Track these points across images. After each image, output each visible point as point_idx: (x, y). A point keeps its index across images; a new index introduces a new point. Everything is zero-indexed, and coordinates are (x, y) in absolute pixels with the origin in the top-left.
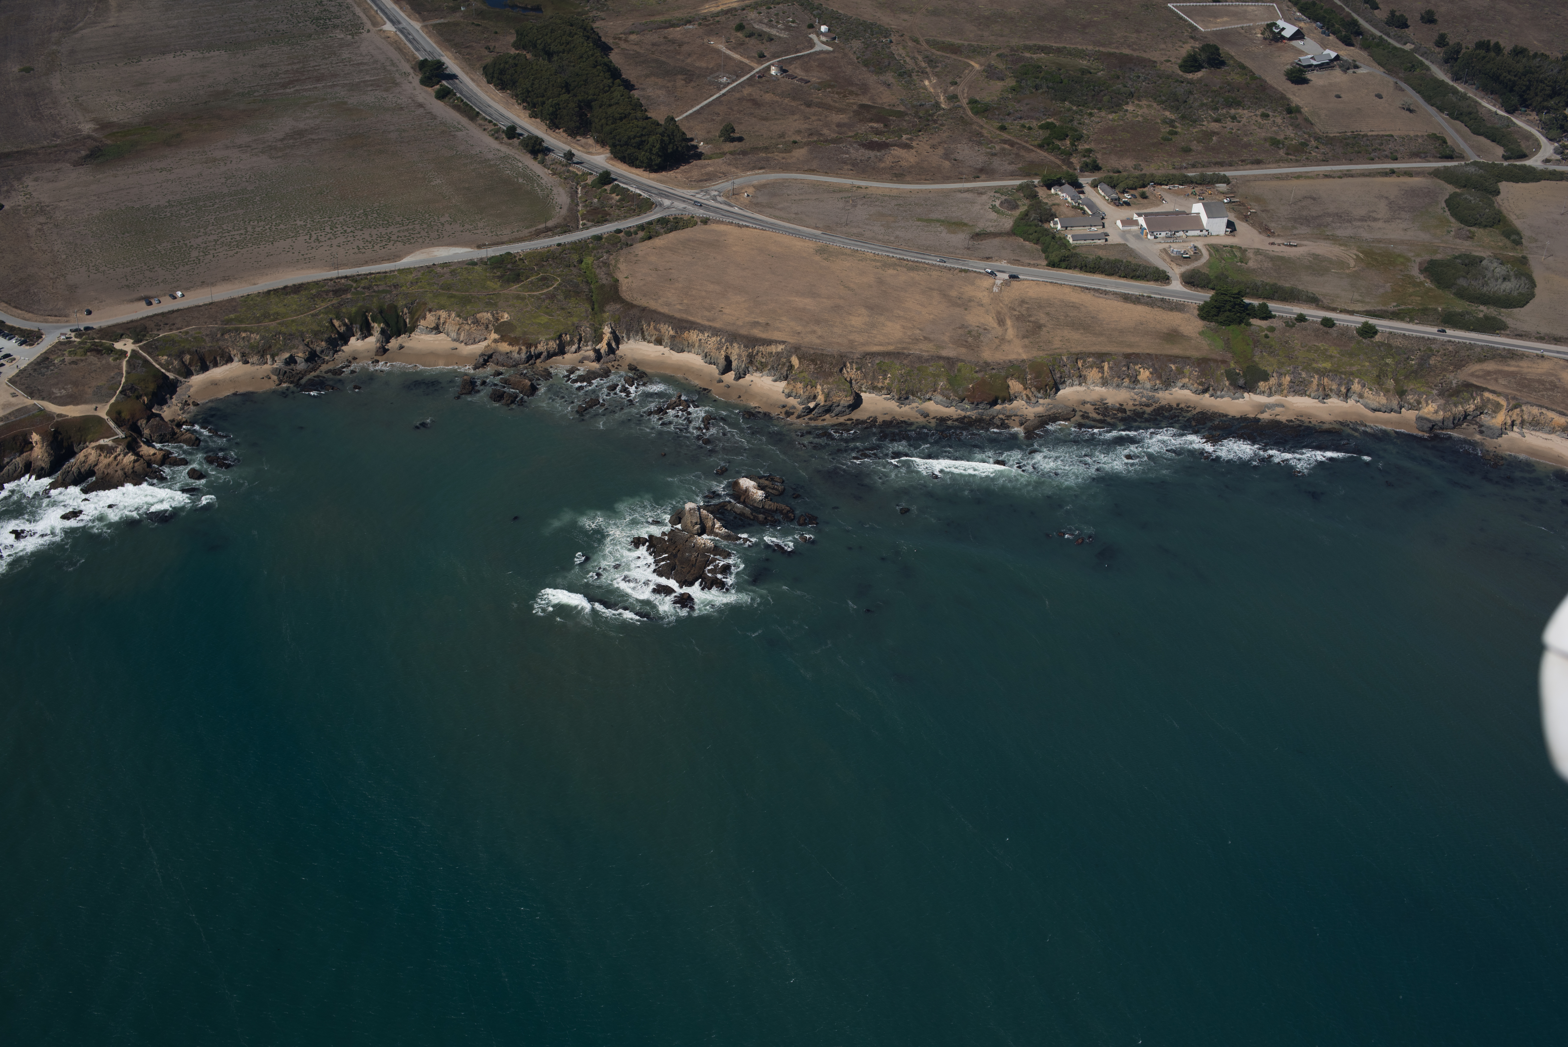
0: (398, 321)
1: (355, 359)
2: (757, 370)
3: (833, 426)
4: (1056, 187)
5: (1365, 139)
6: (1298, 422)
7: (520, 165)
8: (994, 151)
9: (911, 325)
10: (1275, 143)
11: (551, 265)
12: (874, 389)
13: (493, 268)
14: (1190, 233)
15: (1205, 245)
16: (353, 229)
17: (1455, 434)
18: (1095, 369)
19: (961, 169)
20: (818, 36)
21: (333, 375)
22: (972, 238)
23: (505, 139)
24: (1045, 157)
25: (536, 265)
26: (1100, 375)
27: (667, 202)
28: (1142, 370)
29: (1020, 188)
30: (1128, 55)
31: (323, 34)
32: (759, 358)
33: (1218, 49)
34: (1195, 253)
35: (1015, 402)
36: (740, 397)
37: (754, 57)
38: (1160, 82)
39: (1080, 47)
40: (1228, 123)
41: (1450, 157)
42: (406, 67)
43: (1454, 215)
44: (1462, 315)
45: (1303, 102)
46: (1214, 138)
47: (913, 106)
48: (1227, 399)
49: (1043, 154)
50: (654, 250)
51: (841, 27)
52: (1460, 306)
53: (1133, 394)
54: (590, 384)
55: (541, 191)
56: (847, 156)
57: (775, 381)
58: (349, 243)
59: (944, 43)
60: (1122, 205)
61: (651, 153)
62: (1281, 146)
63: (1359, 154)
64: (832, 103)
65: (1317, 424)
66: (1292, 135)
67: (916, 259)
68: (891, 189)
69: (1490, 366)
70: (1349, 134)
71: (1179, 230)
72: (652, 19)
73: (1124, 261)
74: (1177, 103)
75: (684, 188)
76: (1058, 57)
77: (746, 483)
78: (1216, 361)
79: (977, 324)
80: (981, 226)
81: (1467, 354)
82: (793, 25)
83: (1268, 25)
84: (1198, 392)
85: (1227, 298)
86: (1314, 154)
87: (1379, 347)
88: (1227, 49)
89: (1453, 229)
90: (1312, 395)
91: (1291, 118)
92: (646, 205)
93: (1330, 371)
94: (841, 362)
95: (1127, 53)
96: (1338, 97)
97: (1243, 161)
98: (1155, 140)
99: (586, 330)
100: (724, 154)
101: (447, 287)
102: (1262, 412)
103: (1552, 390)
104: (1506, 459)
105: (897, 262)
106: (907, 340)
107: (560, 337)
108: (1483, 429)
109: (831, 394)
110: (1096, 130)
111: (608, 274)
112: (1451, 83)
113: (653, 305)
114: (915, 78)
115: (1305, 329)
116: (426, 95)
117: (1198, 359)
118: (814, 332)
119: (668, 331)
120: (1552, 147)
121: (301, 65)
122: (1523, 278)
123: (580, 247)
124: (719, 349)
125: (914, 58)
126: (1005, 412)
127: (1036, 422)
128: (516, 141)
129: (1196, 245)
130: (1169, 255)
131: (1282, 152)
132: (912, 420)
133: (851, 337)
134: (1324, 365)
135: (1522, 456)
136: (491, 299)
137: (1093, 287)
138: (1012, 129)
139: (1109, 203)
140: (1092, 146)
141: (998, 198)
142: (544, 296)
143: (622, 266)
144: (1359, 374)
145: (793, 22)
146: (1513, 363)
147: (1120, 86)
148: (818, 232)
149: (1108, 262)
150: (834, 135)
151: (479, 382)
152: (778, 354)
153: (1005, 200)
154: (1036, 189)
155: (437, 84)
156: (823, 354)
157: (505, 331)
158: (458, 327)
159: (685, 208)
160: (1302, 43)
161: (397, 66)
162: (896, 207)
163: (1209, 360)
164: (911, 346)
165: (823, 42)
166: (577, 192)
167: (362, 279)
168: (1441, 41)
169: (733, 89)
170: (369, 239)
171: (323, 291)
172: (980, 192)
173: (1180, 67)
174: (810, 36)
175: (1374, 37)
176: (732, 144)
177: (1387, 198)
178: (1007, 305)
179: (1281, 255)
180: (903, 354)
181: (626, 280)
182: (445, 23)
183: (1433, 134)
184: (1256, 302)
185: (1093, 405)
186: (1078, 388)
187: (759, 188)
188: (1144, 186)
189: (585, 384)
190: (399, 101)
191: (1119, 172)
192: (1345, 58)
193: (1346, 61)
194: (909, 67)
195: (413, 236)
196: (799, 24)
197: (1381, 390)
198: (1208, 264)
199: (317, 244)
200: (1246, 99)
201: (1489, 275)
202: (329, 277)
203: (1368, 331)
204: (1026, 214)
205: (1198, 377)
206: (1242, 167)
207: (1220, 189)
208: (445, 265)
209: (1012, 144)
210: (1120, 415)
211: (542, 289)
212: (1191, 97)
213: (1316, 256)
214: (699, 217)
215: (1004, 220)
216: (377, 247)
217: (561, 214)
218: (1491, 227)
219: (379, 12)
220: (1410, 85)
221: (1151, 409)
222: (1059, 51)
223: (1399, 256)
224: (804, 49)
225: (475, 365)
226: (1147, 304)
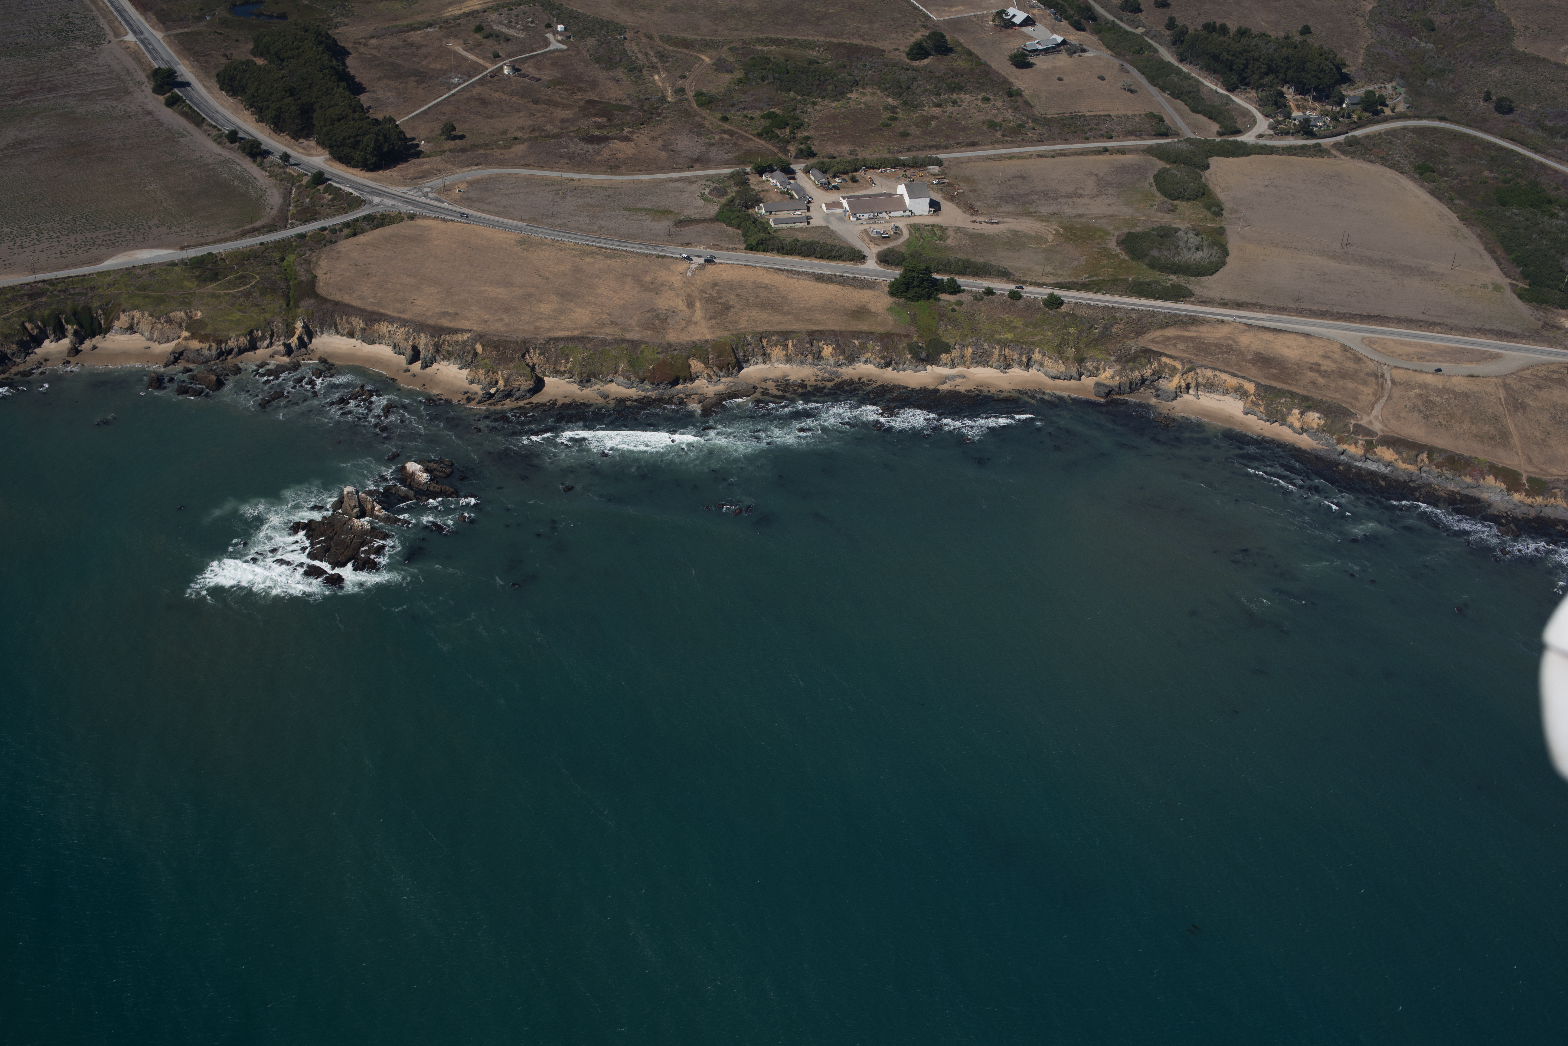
0: (92, 323)
1: (46, 360)
2: (444, 358)
3: (512, 410)
4: (767, 173)
5: (1082, 119)
6: (977, 392)
7: (239, 168)
8: (712, 141)
9: (600, 311)
10: (993, 125)
11: (251, 264)
12: (557, 373)
13: (192, 269)
14: (893, 214)
15: (907, 225)
16: (59, 234)
17: (1131, 399)
18: (779, 347)
19: (676, 159)
20: (554, 35)
21: (22, 376)
22: (675, 225)
23: (228, 144)
24: (763, 145)
25: (237, 264)
26: (784, 352)
27: (377, 200)
28: (825, 346)
29: (732, 176)
30: (857, 45)
31: (63, 46)
32: (446, 347)
33: (943, 36)
34: (895, 233)
35: (697, 381)
36: (424, 385)
37: (489, 58)
38: (886, 70)
39: (811, 39)
40: (949, 108)
41: (1165, 135)
42: (142, 76)
43: (1160, 189)
44: (1149, 284)
45: (1025, 86)
46: (933, 123)
47: (639, 100)
48: (909, 372)
49: (761, 142)
50: (357, 247)
51: (578, 25)
52: (1152, 276)
53: (816, 370)
54: (277, 378)
55: (255, 192)
56: (566, 150)
57: (461, 368)
58: (53, 248)
59: (677, 38)
60: (831, 189)
61: (365, 152)
62: (998, 128)
63: (1075, 134)
64: (559, 100)
65: (995, 392)
66: (1011, 118)
67: (615, 247)
68: (603, 181)
69: (1171, 332)
70: (1067, 115)
71: (881, 211)
72: (395, 23)
73: (821, 242)
74: (900, 89)
75: (396, 185)
76: (789, 48)
77: (413, 466)
78: (899, 335)
79: (666, 308)
80: (687, 213)
81: (1150, 321)
82: (532, 25)
83: (997, 12)
84: (880, 366)
85: (914, 274)
86: (1030, 135)
87: (1064, 317)
88: (957, 36)
89: (1156, 203)
90: (994, 365)
91: (1012, 101)
92: (358, 203)
93: (1011, 341)
94: (524, 348)
95: (857, 43)
96: (1060, 79)
97: (958, 144)
98: (875, 126)
99: (278, 325)
100: (443, 152)
101: (144, 288)
102: (942, 384)
103: (1228, 353)
104: (1177, 421)
105: (596, 250)
106: (594, 325)
107: (251, 333)
108: (1159, 393)
109: (511, 379)
110: (818, 118)
111: (308, 271)
112: (1176, 63)
113: (346, 299)
114: (645, 73)
115: (993, 302)
116: (156, 103)
117: (881, 334)
118: (502, 320)
119: (358, 323)
120: (1267, 123)
121: (35, 76)
122: (1215, 248)
123: (283, 246)
124: (406, 339)
125: (646, 54)
126: (686, 391)
127: (715, 399)
128: (237, 144)
129: (897, 225)
130: (869, 236)
131: (998, 135)
132: (592, 402)
133: (538, 324)
134: (1006, 336)
135: (1193, 417)
136: (186, 298)
137: (786, 268)
138: (734, 119)
139: (818, 188)
140: (811, 133)
141: (708, 186)
142: (240, 294)
143: (323, 263)
144: (1040, 344)
145: (532, 22)
146: (1193, 328)
147: (845, 75)
148: (522, 224)
149: (805, 243)
150: (556, 131)
151: (167, 379)
152: (464, 342)
153: (715, 188)
154: (748, 176)
155: (169, 92)
156: (506, 341)
157: (195, 329)
158: (151, 326)
159: (393, 205)
160: (1031, 28)
161: (133, 76)
162: (605, 198)
163: (893, 334)
164: (597, 330)
165: (558, 41)
166: (290, 193)
167: (59, 283)
168: (1171, 24)
169: (463, 89)
170: (74, 244)
171: (17, 296)
172: (690, 181)
173: (908, 54)
174: (546, 35)
175: (1107, 21)
176: (453, 142)
177: (1096, 175)
178: (698, 288)
179: (980, 232)
180: (587, 338)
181: (325, 276)
182: (187, 33)
183: (1150, 113)
184: (945, 278)
185: (775, 382)
186: (762, 366)
187: (471, 184)
188: (856, 170)
189: (272, 378)
190: (128, 109)
191: (835, 158)
192: (1073, 42)
193: (1073, 45)
194: (640, 63)
195: (118, 239)
196: (537, 24)
197: (1061, 358)
198: (908, 243)
199: (20, 250)
200: (968, 84)
201: (1182, 244)
202: (26, 282)
203: (1054, 302)
204: (732, 200)
205: (880, 351)
206: (956, 150)
207: (932, 171)
208: (145, 267)
209: (731, 134)
210: (800, 390)
211: (239, 287)
212: (915, 84)
213: (1015, 233)
214: (406, 213)
215: (710, 207)
216: (79, 252)
217: (271, 214)
218: (1194, 200)
219: (123, 23)
220: (1135, 67)
221: (833, 383)
222: (790, 43)
223: (1099, 230)
224: (539, 48)
225: (166, 363)
226: (839, 283)
